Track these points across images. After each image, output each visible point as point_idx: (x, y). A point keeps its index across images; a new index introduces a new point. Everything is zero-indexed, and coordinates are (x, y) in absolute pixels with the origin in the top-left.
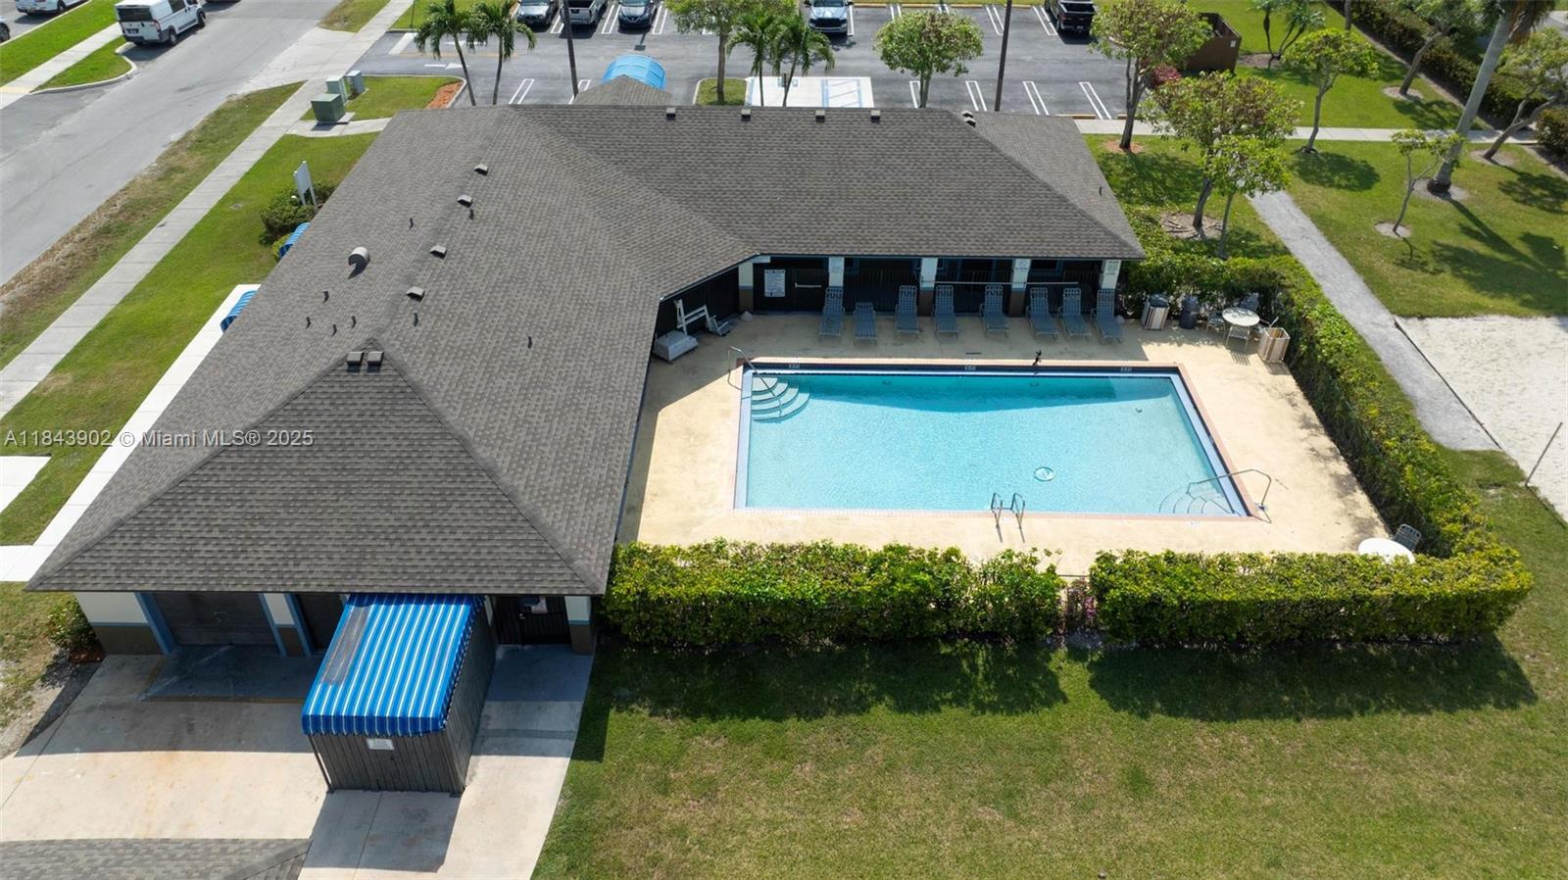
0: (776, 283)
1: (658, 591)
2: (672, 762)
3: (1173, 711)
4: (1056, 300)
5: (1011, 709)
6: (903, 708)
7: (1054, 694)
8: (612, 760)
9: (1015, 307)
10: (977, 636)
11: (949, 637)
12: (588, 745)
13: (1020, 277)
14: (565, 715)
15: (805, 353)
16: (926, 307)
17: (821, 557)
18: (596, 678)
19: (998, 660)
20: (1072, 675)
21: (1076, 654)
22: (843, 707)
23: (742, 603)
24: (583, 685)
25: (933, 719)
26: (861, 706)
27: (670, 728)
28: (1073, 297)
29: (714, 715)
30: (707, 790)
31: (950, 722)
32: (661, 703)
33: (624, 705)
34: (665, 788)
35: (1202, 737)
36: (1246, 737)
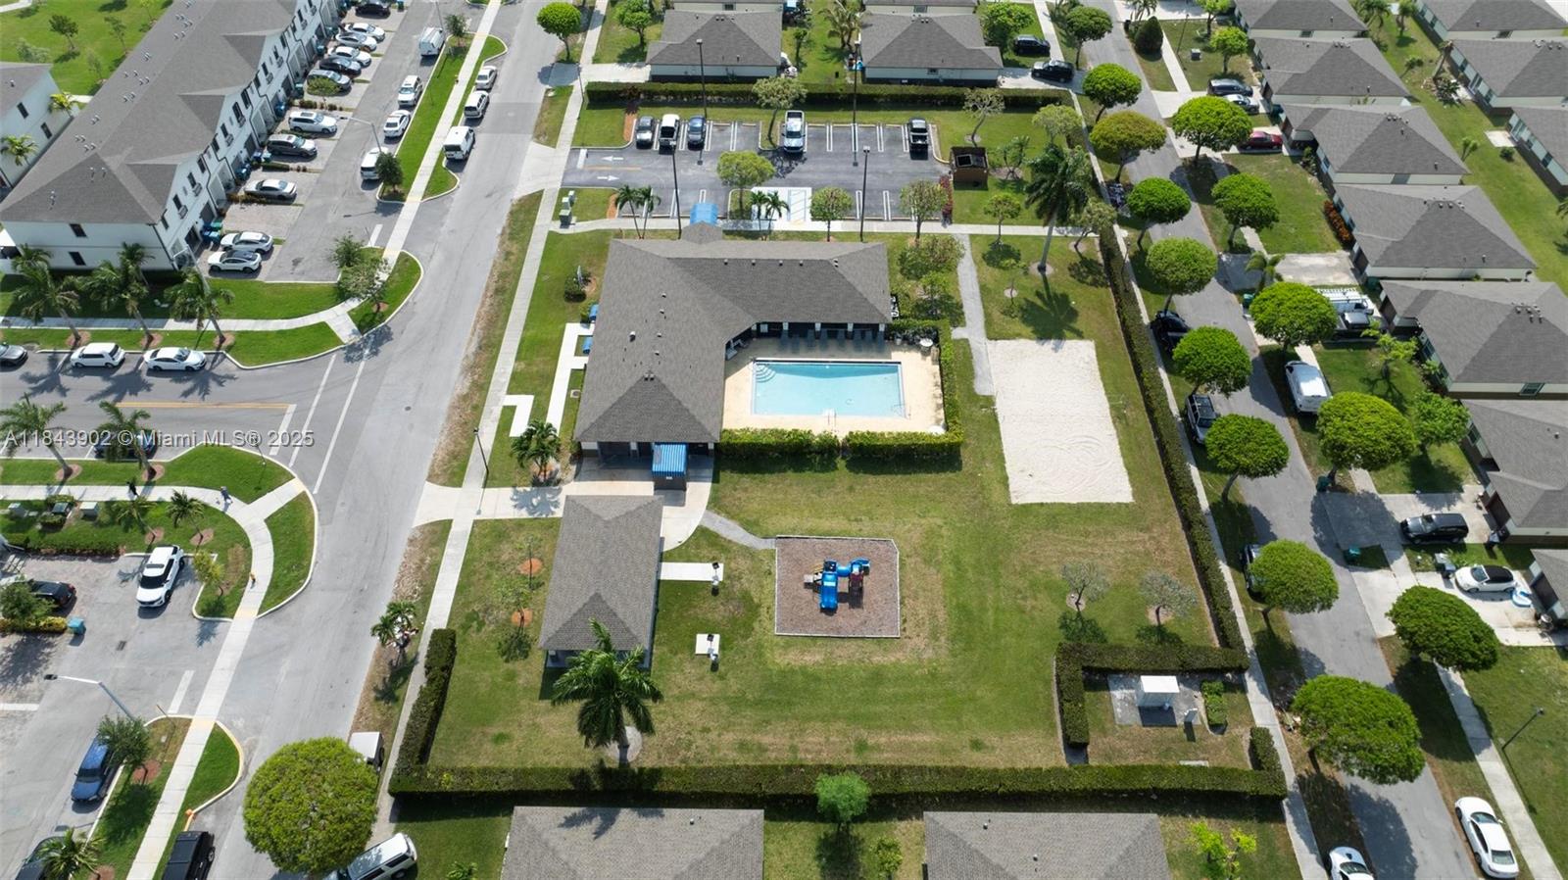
0: (764, 329)
1: (732, 441)
2: (736, 484)
3: (865, 473)
4: (863, 334)
5: (823, 472)
6: (795, 471)
7: (835, 468)
8: (722, 483)
9: (849, 336)
10: (817, 453)
11: (810, 453)
12: (715, 480)
13: (850, 328)
14: (709, 472)
15: (774, 355)
16: (818, 336)
17: (775, 432)
18: (715, 463)
19: (822, 460)
20: (841, 463)
21: (843, 458)
22: (780, 471)
23: (754, 444)
24: (712, 464)
25: (803, 474)
26: (784, 471)
27: (736, 476)
28: (869, 334)
29: (747, 473)
30: (746, 490)
31: (807, 475)
32: (733, 470)
33: (724, 470)
34: (735, 490)
35: (871, 479)
36: (881, 479)
